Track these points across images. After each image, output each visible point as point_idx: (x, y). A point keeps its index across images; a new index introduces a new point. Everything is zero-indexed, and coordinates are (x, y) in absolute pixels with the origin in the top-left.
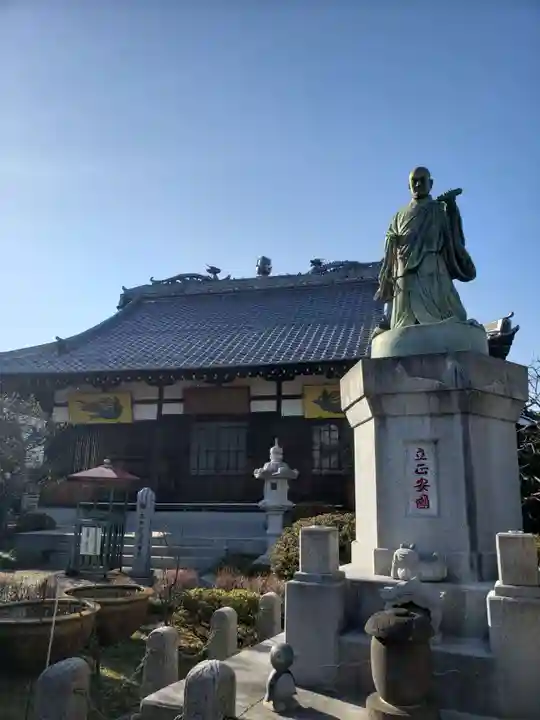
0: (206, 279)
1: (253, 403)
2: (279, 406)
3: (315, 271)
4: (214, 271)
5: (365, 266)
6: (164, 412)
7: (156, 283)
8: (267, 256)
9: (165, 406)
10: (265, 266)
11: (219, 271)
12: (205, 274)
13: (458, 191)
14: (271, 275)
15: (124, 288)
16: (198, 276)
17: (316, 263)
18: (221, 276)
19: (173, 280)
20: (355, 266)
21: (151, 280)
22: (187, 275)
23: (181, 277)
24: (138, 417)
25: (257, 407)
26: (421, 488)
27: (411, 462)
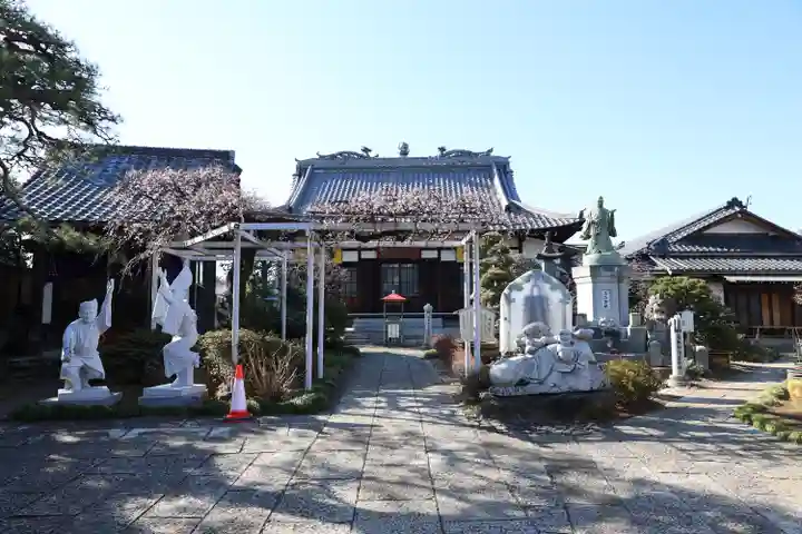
0: (361, 156)
1: (423, 252)
2: (439, 254)
3: (443, 155)
4: (366, 150)
5: (476, 154)
6: (363, 257)
7: (321, 157)
9: (363, 253)
10: (404, 150)
11: (370, 151)
12: (361, 152)
13: (615, 210)
14: (410, 156)
15: (297, 160)
16: (355, 154)
17: (442, 149)
18: (372, 155)
19: (333, 157)
20: (469, 153)
21: (318, 154)
22: (348, 153)
23: (341, 154)
24: (345, 260)
25: (426, 255)
26: (606, 302)
27: (603, 295)
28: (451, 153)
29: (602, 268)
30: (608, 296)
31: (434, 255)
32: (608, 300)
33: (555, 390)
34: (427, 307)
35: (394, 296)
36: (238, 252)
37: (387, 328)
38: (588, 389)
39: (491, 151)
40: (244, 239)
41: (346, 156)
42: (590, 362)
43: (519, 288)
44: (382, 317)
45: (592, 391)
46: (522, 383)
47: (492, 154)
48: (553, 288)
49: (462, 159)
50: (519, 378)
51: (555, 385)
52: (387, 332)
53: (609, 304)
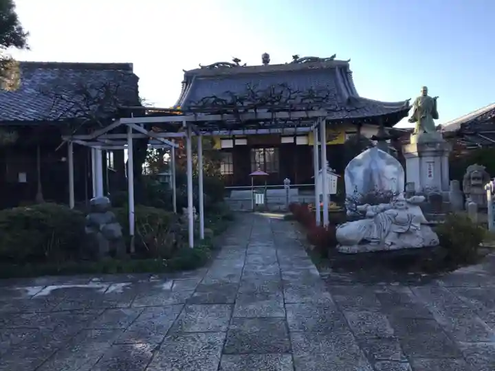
0: (233, 65)
1: (282, 139)
2: (295, 140)
3: (296, 62)
4: (237, 60)
5: (323, 60)
6: (236, 144)
7: (203, 67)
8: (268, 53)
9: (236, 141)
10: (266, 58)
11: (240, 61)
12: (232, 62)
13: (437, 97)
14: (270, 63)
15: (184, 71)
16: (228, 64)
17: (295, 57)
18: (241, 64)
19: (212, 66)
20: (317, 60)
22: (221, 63)
23: (217, 64)
24: (223, 147)
25: (285, 140)
26: (430, 172)
27: (428, 167)
28: (302, 59)
29: (426, 145)
30: (432, 167)
31: (290, 140)
32: (432, 170)
33: (392, 247)
34: (287, 180)
35: (259, 173)
36: (130, 141)
37: (254, 197)
38: (421, 246)
39: (334, 56)
40: (135, 131)
41: (222, 66)
42: (422, 224)
43: (359, 164)
44: (250, 189)
45: (424, 247)
46: (364, 241)
47: (335, 59)
48: (389, 163)
49: (311, 64)
50: (361, 239)
51: (392, 244)
52: (254, 200)
53: (432, 174)
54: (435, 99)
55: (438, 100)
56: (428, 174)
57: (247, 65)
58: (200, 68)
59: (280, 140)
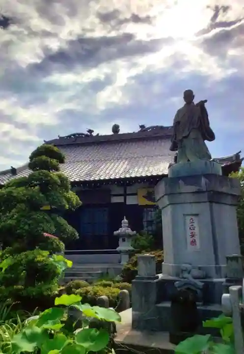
0: (87, 135)
1: (112, 198)
2: (125, 199)
4: (90, 131)
7: (61, 138)
8: (117, 124)
10: (116, 129)
11: (93, 131)
13: (206, 101)
14: (120, 133)
15: (44, 141)
16: (83, 134)
17: (142, 127)
18: (94, 134)
19: (70, 136)
20: (162, 128)
21: (59, 136)
22: (77, 134)
23: (74, 135)
25: (115, 200)
26: (193, 236)
27: (188, 225)
28: (149, 128)
29: (181, 182)
30: (195, 225)
31: (120, 200)
32: (197, 231)
41: (78, 136)
53: (197, 238)
54: (202, 104)
55: (206, 105)
56: (189, 239)
57: (99, 135)
58: (58, 138)
59: (110, 200)
